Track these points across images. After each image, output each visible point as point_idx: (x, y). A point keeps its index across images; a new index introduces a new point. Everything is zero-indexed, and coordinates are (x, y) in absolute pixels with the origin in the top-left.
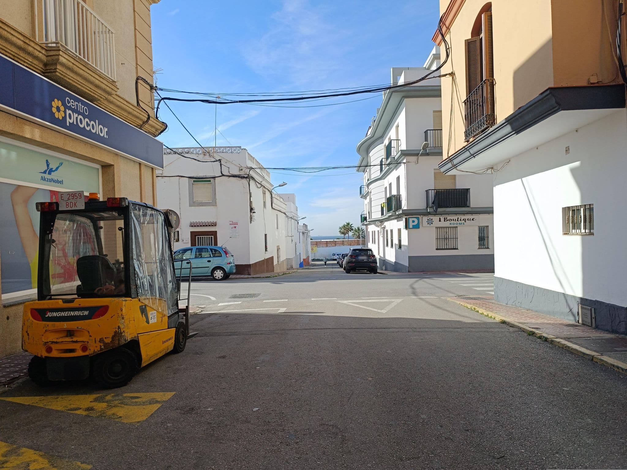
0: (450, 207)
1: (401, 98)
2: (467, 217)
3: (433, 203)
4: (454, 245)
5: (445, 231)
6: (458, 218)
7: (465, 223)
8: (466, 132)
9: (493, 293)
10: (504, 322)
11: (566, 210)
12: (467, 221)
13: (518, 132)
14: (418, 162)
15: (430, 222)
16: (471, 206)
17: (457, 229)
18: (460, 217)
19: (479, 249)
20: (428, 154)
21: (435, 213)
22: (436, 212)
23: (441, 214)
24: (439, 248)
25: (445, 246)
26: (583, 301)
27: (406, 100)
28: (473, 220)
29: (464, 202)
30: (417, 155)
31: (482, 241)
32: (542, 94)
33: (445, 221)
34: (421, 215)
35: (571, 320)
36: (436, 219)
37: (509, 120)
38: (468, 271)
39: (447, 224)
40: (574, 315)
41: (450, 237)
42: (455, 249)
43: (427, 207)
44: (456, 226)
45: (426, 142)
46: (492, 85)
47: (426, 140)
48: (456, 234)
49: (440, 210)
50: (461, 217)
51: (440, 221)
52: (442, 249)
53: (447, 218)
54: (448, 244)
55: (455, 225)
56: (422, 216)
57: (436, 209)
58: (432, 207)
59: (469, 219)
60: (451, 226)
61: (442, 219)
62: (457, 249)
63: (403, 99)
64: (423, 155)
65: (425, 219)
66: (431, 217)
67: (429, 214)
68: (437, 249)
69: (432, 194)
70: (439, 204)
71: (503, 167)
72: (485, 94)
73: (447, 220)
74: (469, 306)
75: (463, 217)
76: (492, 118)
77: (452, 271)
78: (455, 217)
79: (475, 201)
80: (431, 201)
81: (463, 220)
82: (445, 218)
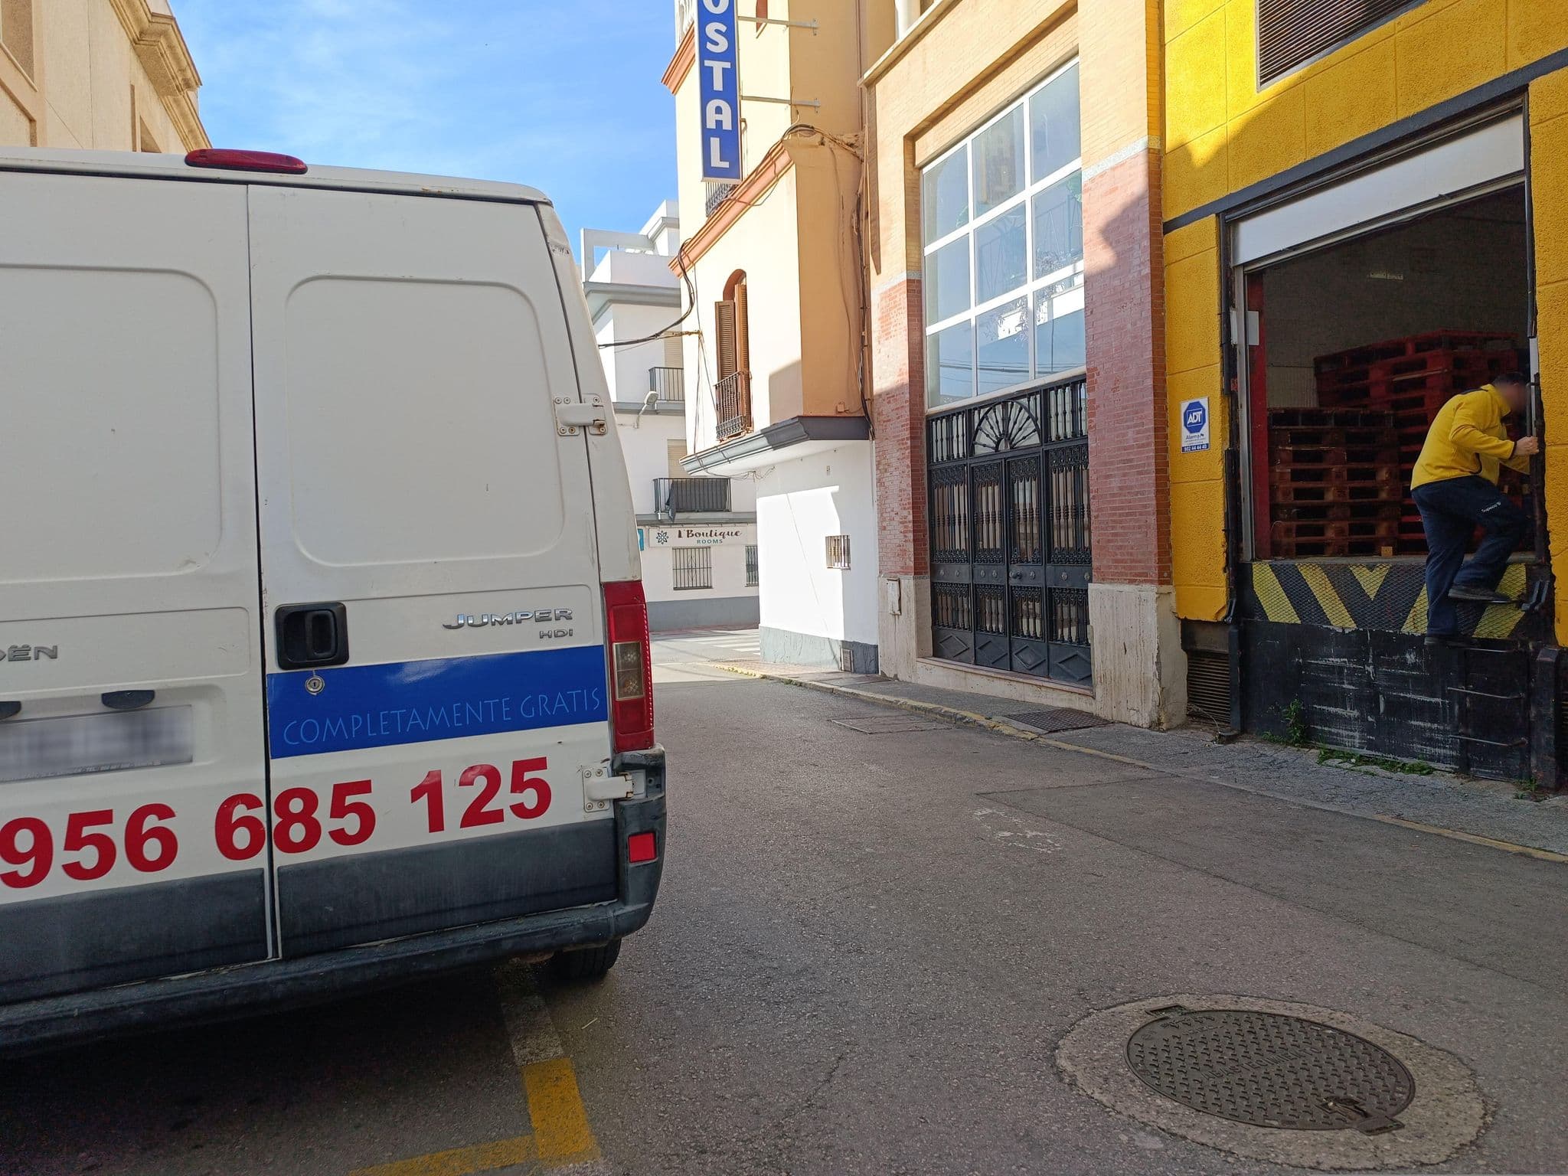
0: (698, 512)
1: (603, 303)
2: (726, 529)
3: (668, 503)
4: (706, 581)
5: (689, 554)
6: (711, 531)
7: (723, 540)
8: (718, 427)
9: (759, 654)
10: (764, 677)
11: (829, 539)
12: (726, 536)
13: (775, 448)
14: (638, 425)
15: (662, 538)
16: (734, 508)
17: (710, 551)
18: (714, 530)
19: (748, 586)
20: (656, 412)
21: (672, 522)
22: (673, 520)
23: (682, 524)
24: (679, 586)
25: (690, 583)
26: (845, 645)
27: (613, 307)
28: (736, 534)
29: (721, 503)
30: (638, 412)
31: (752, 571)
32: (792, 419)
33: (688, 537)
34: (647, 525)
35: (834, 668)
36: (672, 532)
37: (765, 433)
38: (729, 627)
39: (692, 542)
40: (837, 662)
41: (698, 566)
42: (708, 587)
43: (657, 509)
44: (709, 545)
45: (652, 392)
46: (748, 379)
47: (653, 388)
48: (708, 560)
49: (679, 516)
50: (716, 529)
51: (680, 536)
52: (685, 588)
53: (692, 531)
54: (694, 579)
55: (707, 545)
56: (647, 527)
57: (674, 515)
58: (666, 511)
59: (730, 534)
60: (698, 545)
61: (684, 534)
62: (711, 587)
63: (609, 304)
64: (646, 412)
65: (654, 532)
66: (664, 529)
67: (661, 523)
68: (675, 589)
69: (665, 487)
70: (678, 504)
71: (767, 474)
72: (739, 390)
73: (693, 535)
74: (726, 668)
75: (719, 529)
76: (748, 421)
77: (703, 628)
78: (706, 530)
79: (738, 501)
80: (663, 501)
81: (720, 534)
82: (688, 531)
